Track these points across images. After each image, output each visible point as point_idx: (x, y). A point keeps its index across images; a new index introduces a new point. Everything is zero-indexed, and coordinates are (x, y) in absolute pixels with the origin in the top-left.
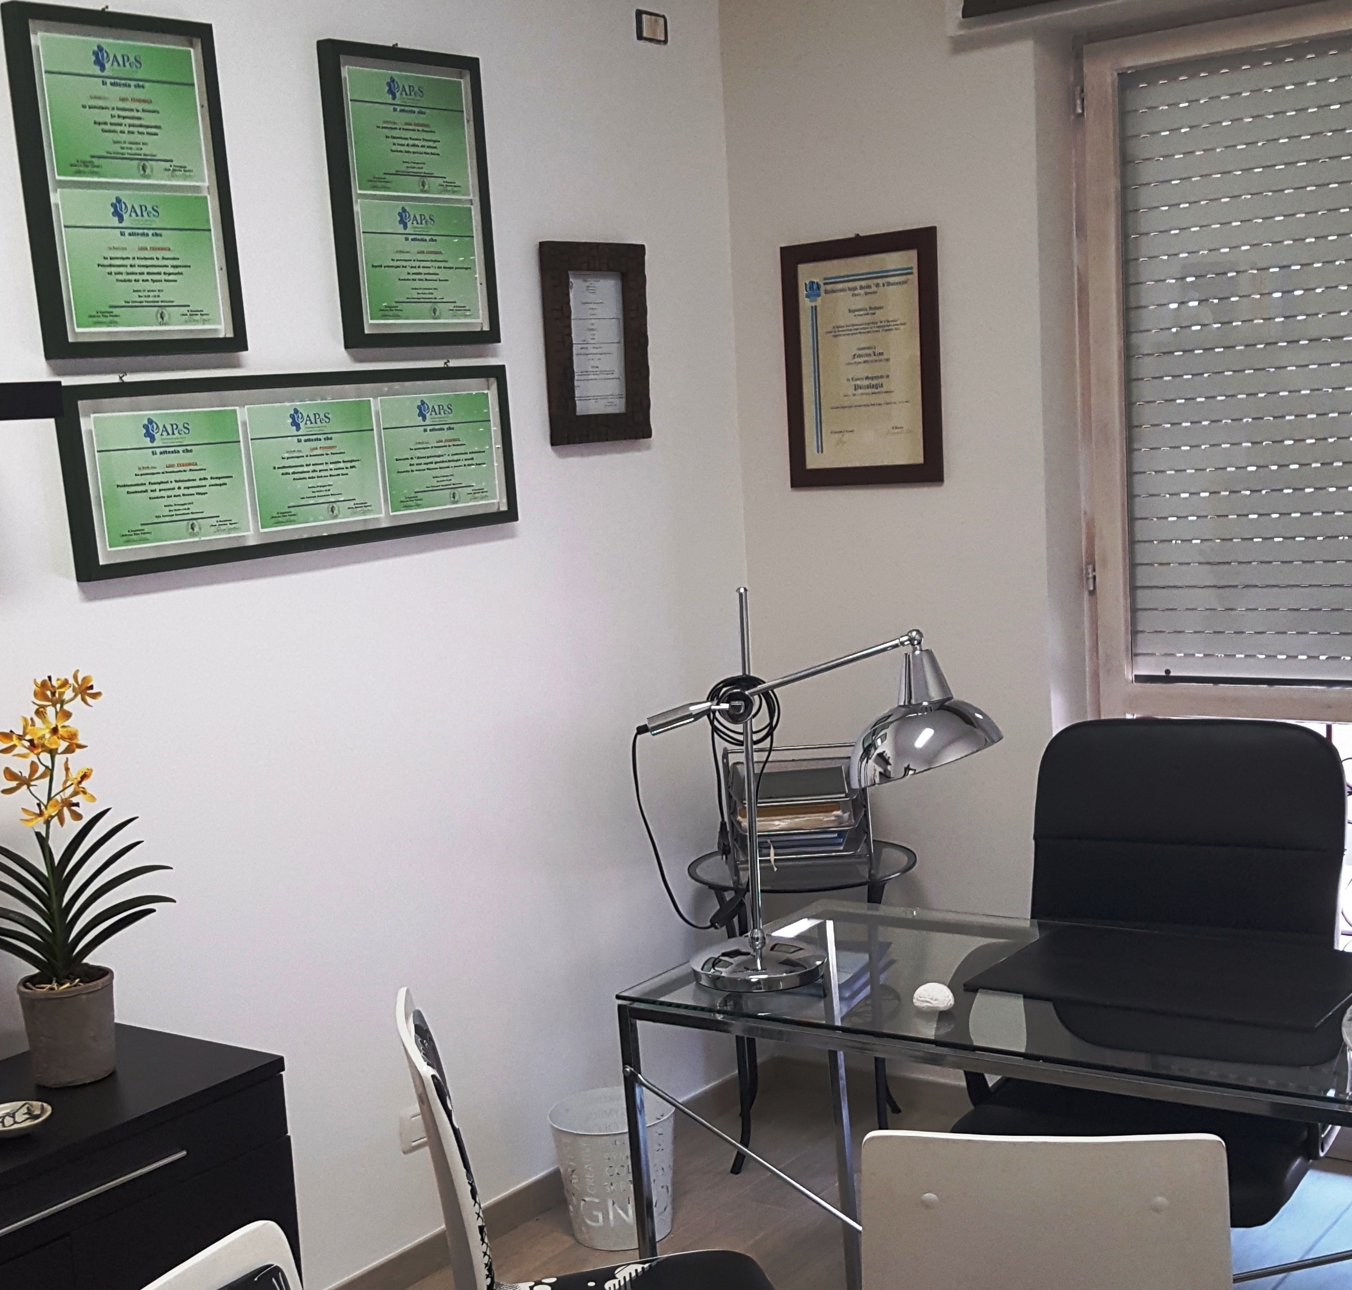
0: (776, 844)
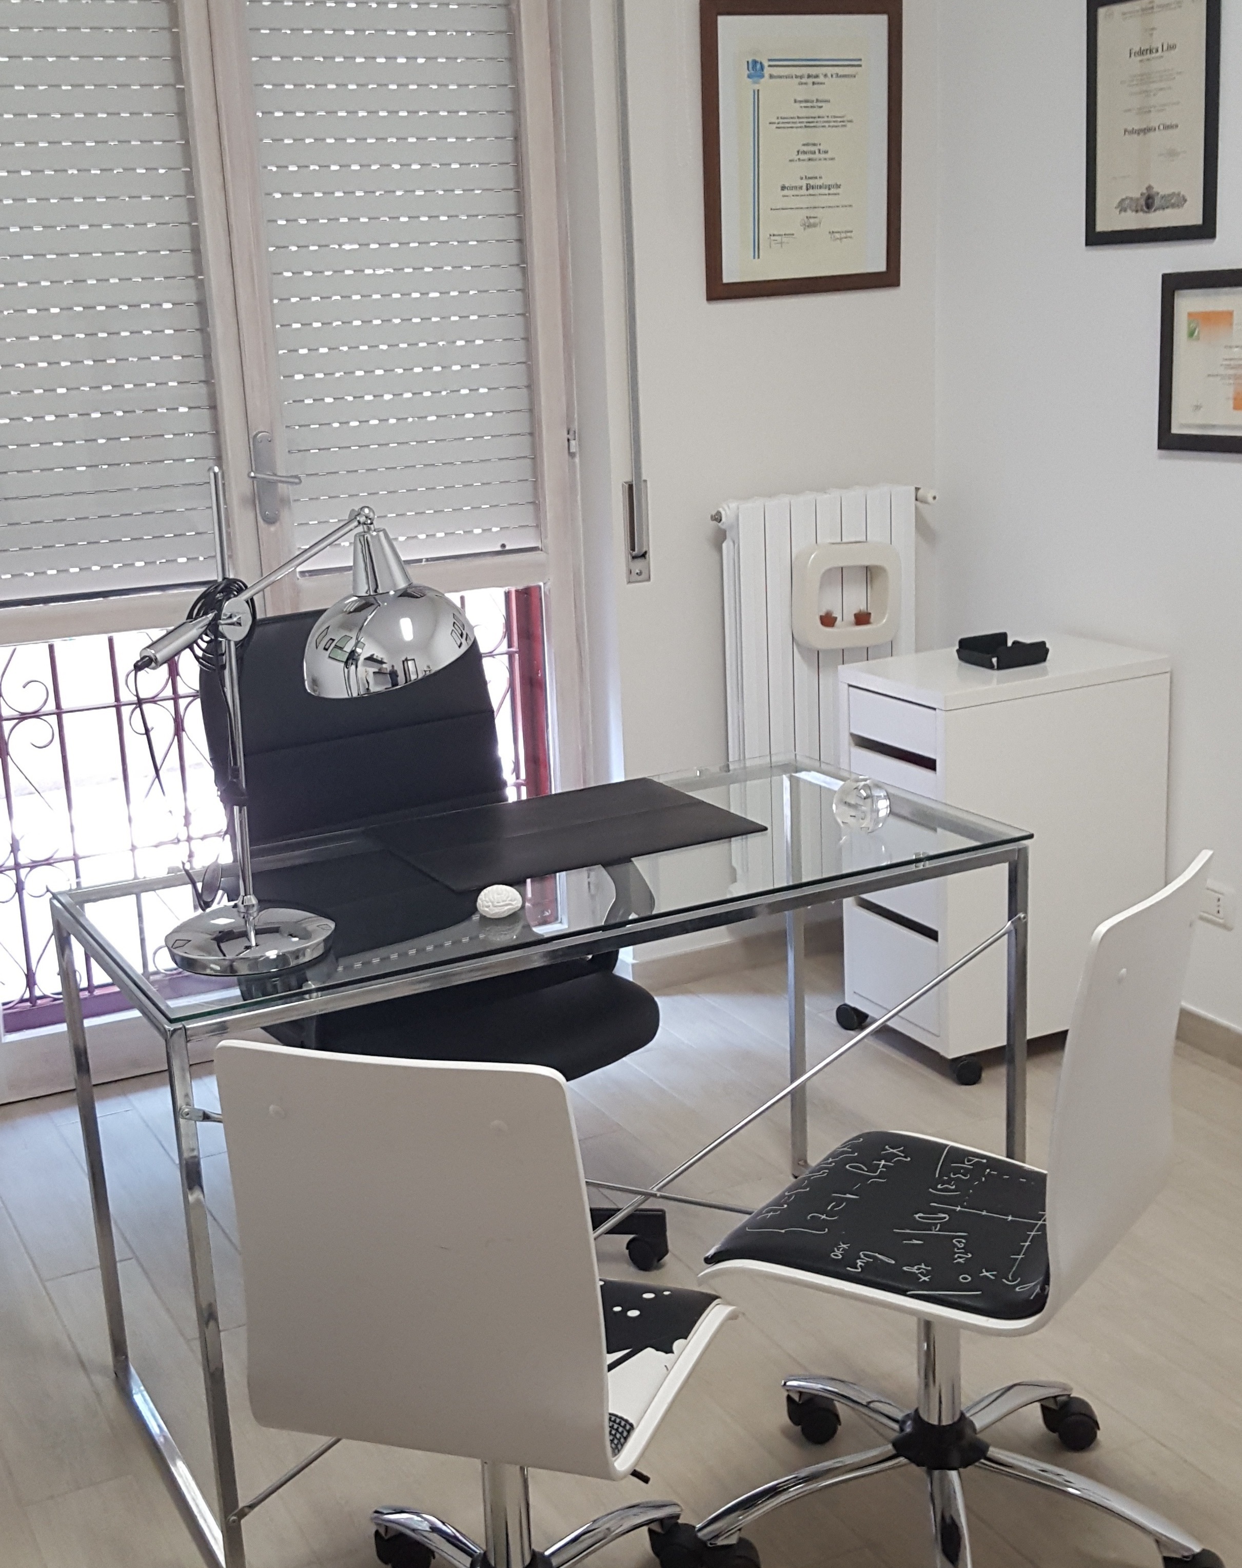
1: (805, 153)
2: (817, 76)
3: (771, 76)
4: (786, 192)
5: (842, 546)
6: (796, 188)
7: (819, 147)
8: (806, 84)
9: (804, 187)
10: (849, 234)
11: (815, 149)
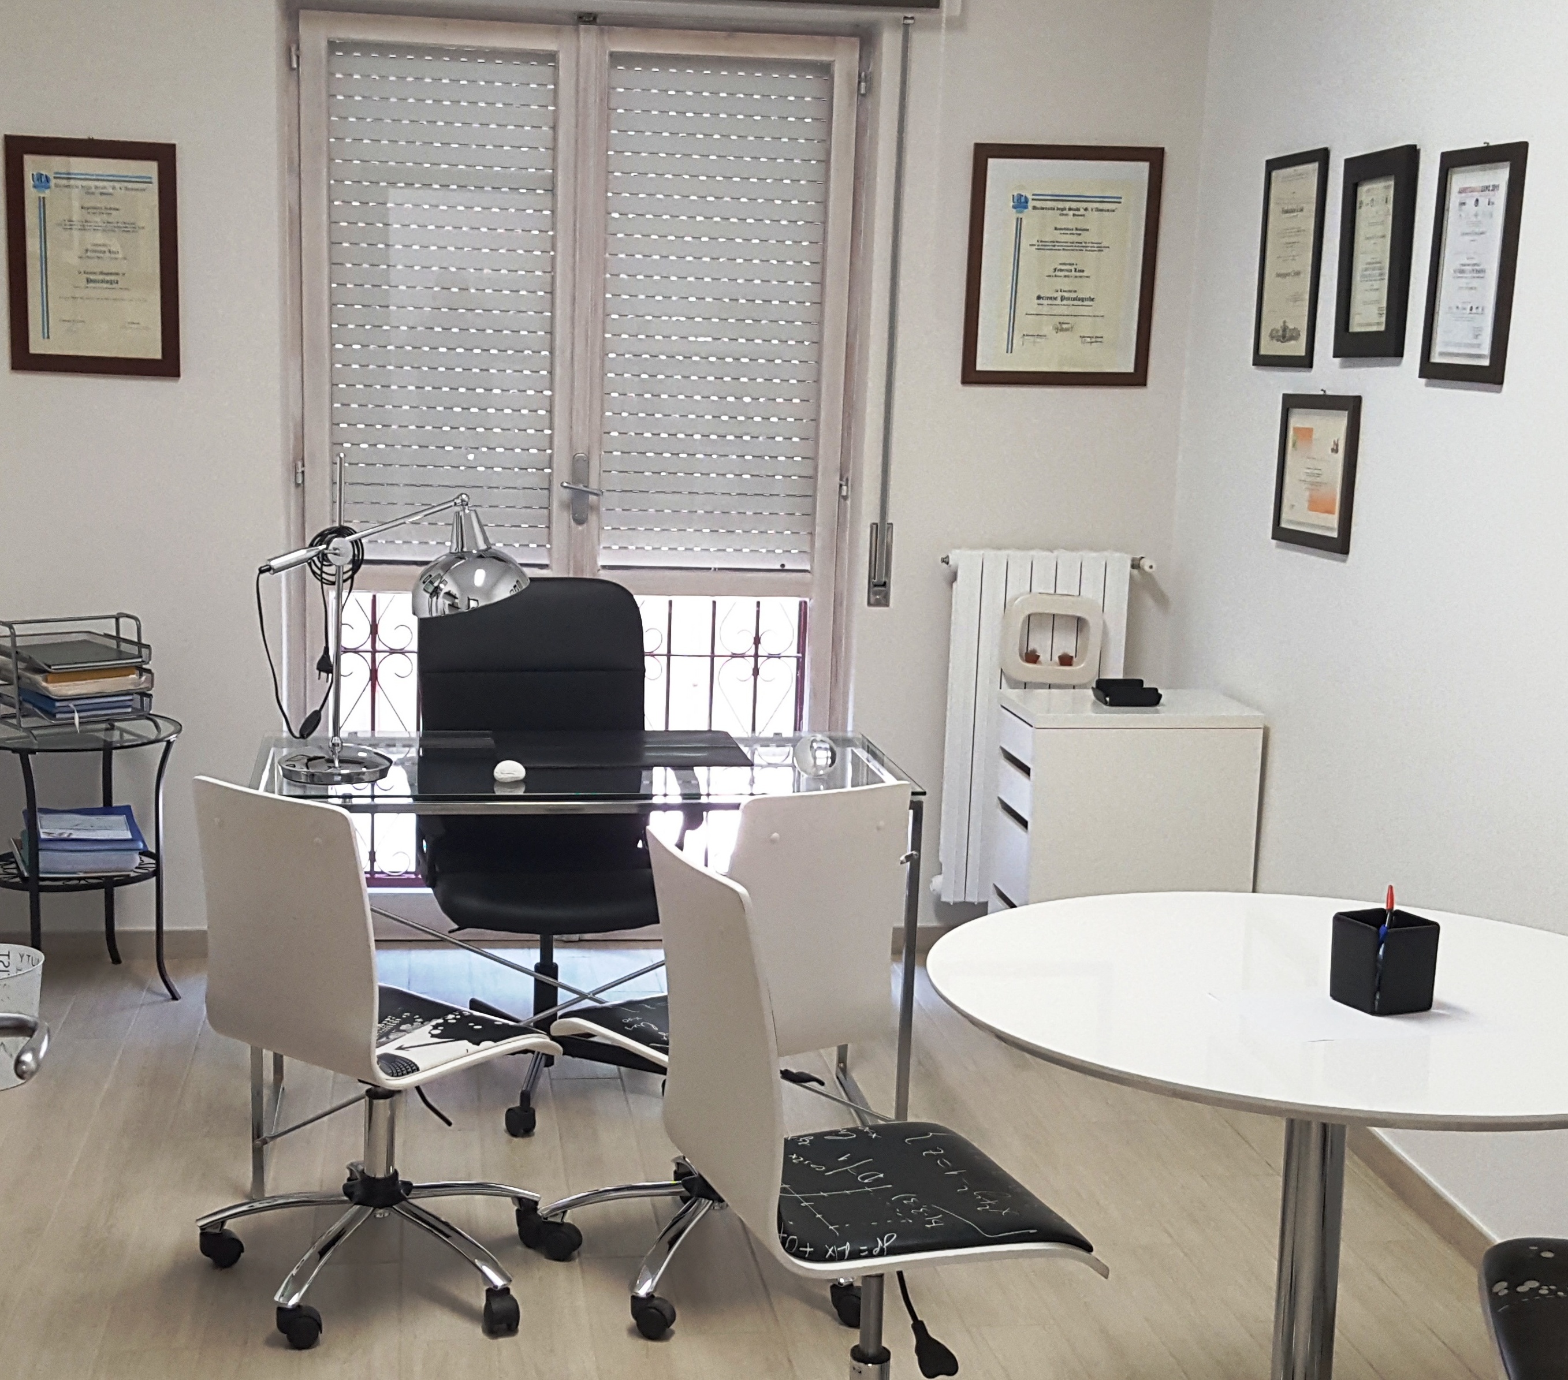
0: (80, 708)
1: (1061, 270)
2: (1078, 210)
3: (1034, 208)
4: (1041, 301)
5: (1055, 597)
6: (1051, 298)
7: (1075, 266)
8: (1067, 215)
9: (1059, 299)
10: (1100, 340)
11: (1072, 268)
